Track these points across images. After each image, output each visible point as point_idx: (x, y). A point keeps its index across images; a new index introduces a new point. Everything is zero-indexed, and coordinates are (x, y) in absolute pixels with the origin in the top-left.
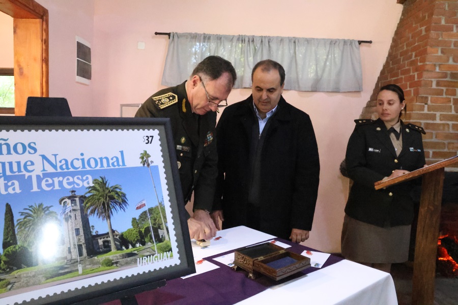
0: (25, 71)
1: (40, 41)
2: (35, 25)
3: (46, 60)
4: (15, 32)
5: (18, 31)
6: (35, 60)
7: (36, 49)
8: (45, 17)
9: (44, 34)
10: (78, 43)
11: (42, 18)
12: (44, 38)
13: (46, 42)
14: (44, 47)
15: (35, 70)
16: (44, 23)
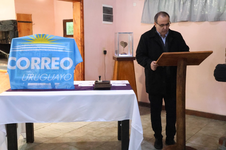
0: (76, 22)
1: (80, 10)
2: (78, 4)
3: (82, 17)
4: (73, 8)
5: (74, 7)
6: (79, 17)
7: (79, 13)
8: (81, 1)
9: (81, 7)
10: (104, 7)
11: (80, 1)
12: (81, 9)
13: (82, 10)
14: (81, 12)
15: (78, 21)
16: (81, 3)
